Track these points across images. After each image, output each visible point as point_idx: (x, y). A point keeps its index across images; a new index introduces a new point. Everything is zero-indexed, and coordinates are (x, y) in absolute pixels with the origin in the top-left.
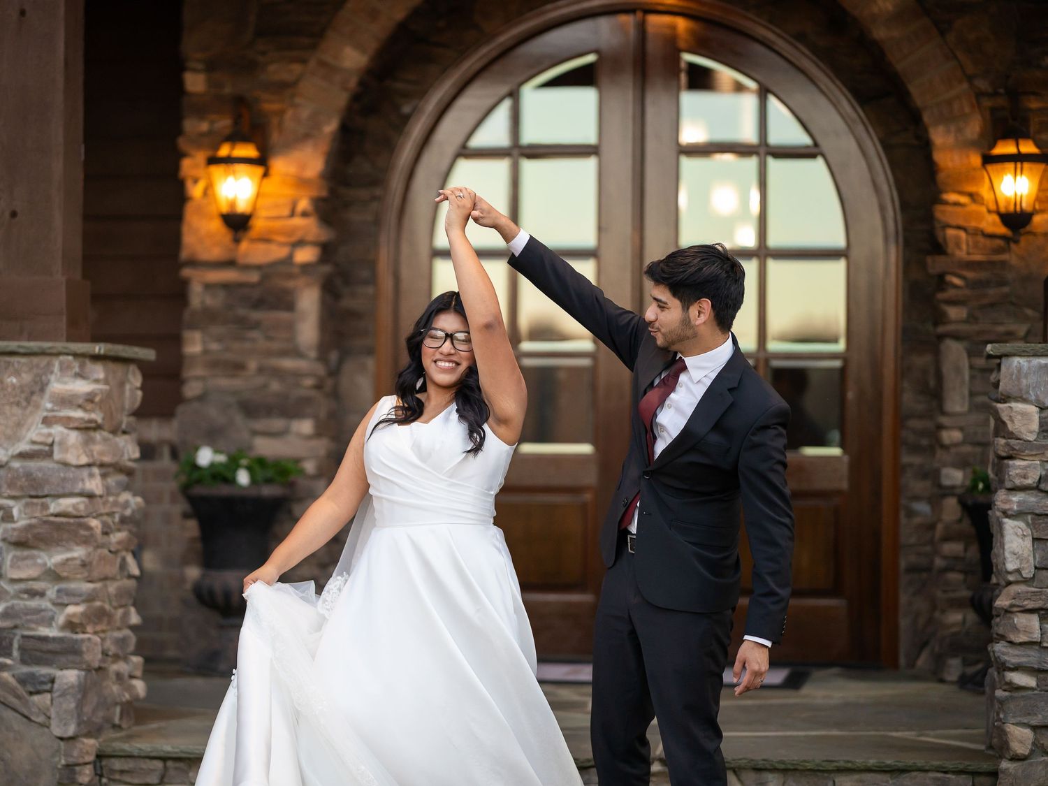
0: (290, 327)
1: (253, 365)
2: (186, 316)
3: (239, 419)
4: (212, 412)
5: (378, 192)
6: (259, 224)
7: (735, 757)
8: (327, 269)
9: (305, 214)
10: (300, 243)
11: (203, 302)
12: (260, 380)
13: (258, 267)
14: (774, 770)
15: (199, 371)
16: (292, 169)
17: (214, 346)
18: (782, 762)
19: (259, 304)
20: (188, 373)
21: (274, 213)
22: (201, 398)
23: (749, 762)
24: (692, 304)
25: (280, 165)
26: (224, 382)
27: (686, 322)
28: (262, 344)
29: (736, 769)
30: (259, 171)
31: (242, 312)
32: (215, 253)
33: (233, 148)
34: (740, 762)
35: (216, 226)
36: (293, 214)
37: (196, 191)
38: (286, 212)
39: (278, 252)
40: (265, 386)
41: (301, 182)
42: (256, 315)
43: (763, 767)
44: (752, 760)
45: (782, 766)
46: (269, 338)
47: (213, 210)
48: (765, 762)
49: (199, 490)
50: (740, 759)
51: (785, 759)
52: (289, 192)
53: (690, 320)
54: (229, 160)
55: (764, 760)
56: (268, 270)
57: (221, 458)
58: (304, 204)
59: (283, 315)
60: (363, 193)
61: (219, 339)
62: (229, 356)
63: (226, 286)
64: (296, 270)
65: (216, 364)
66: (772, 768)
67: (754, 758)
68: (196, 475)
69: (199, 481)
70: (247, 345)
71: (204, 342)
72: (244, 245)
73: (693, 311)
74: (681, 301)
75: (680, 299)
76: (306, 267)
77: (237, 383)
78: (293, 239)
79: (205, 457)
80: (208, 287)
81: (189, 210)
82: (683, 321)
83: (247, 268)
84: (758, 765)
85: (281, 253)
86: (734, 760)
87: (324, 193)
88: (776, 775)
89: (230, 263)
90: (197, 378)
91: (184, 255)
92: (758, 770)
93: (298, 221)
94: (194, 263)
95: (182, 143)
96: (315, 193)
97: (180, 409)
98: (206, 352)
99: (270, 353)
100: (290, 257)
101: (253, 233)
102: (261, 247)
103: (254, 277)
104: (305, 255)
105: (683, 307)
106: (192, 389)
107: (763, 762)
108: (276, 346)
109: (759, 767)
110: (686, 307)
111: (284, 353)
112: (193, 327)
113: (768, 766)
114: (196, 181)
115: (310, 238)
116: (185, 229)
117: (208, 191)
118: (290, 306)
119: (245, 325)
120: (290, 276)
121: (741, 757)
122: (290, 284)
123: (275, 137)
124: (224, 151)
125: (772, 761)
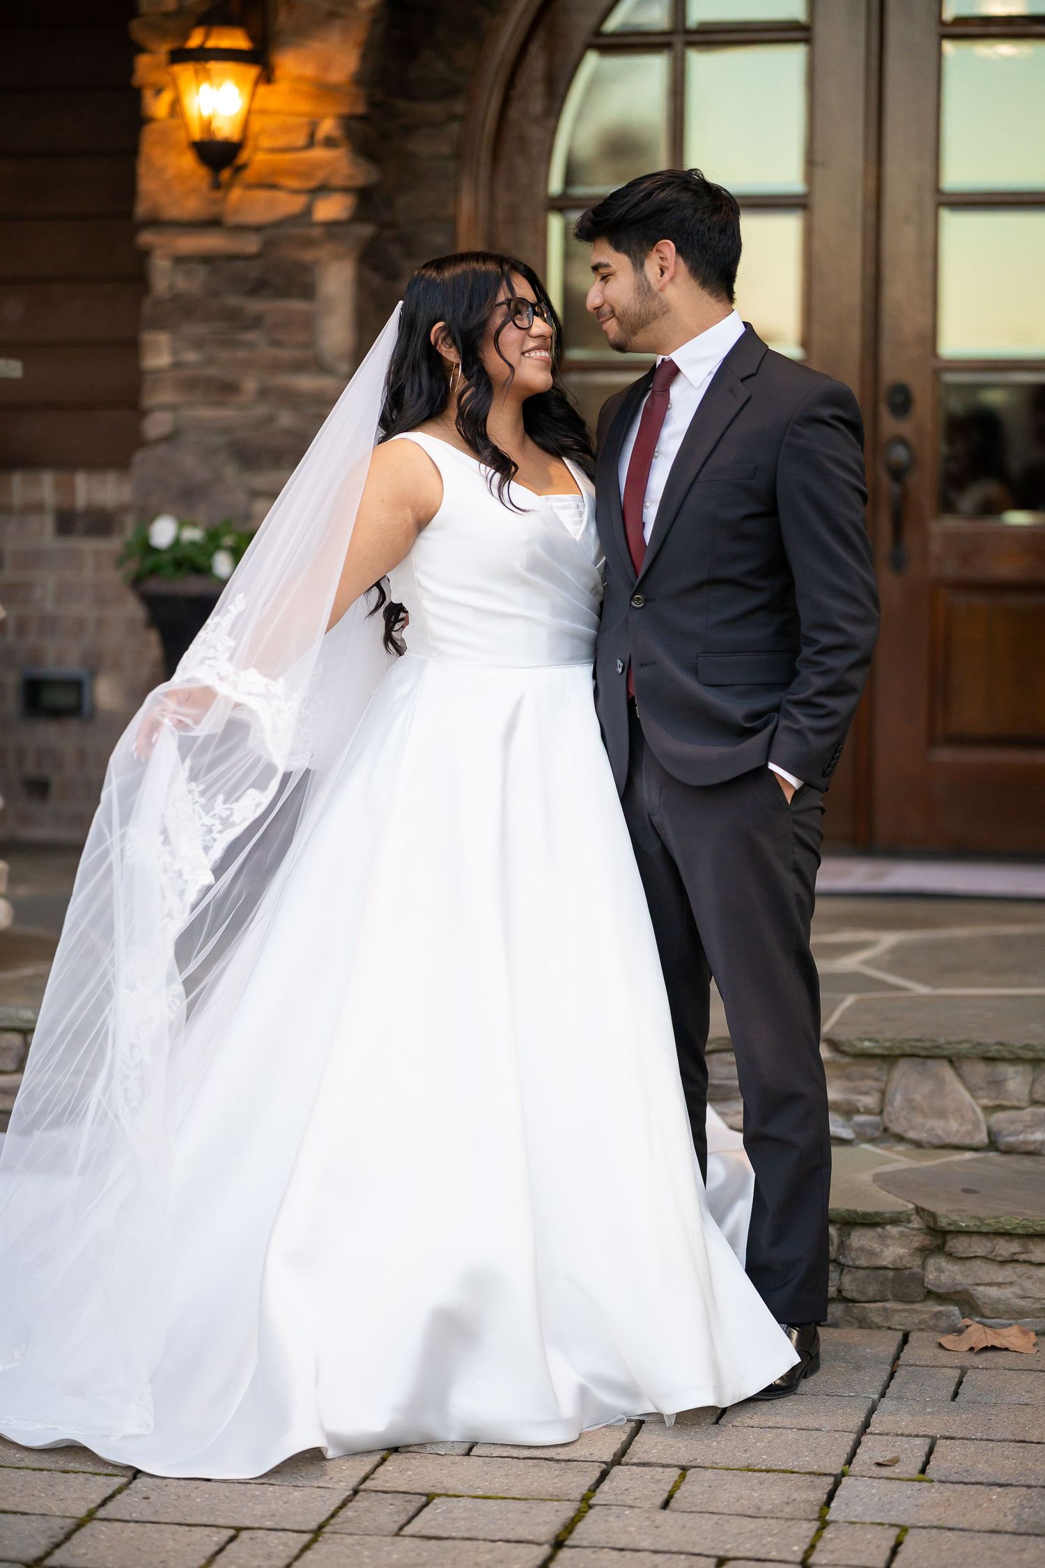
0: (309, 324)
1: (250, 385)
2: (147, 306)
3: (231, 472)
4: (188, 461)
5: (458, 107)
6: (257, 158)
7: (952, 1039)
8: (366, 230)
9: (330, 142)
10: (322, 190)
11: (171, 287)
12: (261, 411)
13: (257, 229)
14: (1016, 1060)
15: (166, 396)
16: (309, 70)
17: (191, 356)
18: (1028, 1047)
19: (258, 288)
20: (151, 399)
21: (281, 141)
22: (170, 438)
23: (974, 1047)
24: (647, 255)
25: (290, 64)
26: (205, 413)
27: (644, 290)
28: (266, 352)
29: (954, 1059)
30: (252, 72)
31: (233, 301)
32: (190, 206)
33: (207, 36)
34: (960, 1046)
35: (188, 162)
36: (311, 143)
37: (159, 107)
38: (301, 140)
39: (288, 204)
40: (270, 419)
41: (324, 90)
42: (255, 306)
43: (997, 1055)
44: (980, 1044)
45: (1030, 1055)
46: (277, 344)
47: (181, 136)
48: (1001, 1048)
49: (157, 586)
50: (960, 1042)
51: (1035, 1042)
52: (304, 106)
53: (649, 284)
54: (202, 56)
55: (1001, 1044)
56: (274, 233)
57: (193, 534)
58: (328, 127)
59: (298, 305)
60: (435, 110)
61: (199, 345)
62: (212, 371)
63: (207, 259)
64: (316, 232)
65: (191, 384)
66: (1011, 1057)
67: (982, 1041)
68: (150, 561)
69: (154, 572)
70: (241, 354)
71: (174, 352)
72: (236, 194)
73: (651, 267)
74: (629, 256)
75: (627, 252)
76: (331, 226)
77: (226, 414)
78: (312, 184)
79: (163, 532)
80: (180, 260)
81: (149, 136)
82: (638, 288)
83: (241, 229)
84: (990, 1051)
85: (294, 204)
86: (949, 1043)
87: (360, 109)
88: (1020, 1068)
89: (213, 223)
90: (165, 407)
91: (141, 209)
92: (990, 1060)
93: (319, 154)
94: (157, 223)
95: (137, 29)
96: (345, 109)
97: (139, 457)
98: (176, 365)
99: (277, 367)
100: (308, 211)
101: (249, 175)
102: (263, 194)
103: (251, 245)
104: (331, 209)
105: (634, 264)
106: (156, 425)
107: (997, 1047)
108: (285, 354)
109: (990, 1055)
110: (638, 265)
111: (300, 367)
112: (158, 324)
113: (1006, 1054)
114: (159, 91)
115: (338, 181)
116: (142, 169)
117: (176, 107)
118: (308, 291)
119: (238, 321)
120: (310, 243)
121: (960, 1038)
122: (308, 255)
123: (283, 18)
124: (195, 41)
125: (1013, 1046)
